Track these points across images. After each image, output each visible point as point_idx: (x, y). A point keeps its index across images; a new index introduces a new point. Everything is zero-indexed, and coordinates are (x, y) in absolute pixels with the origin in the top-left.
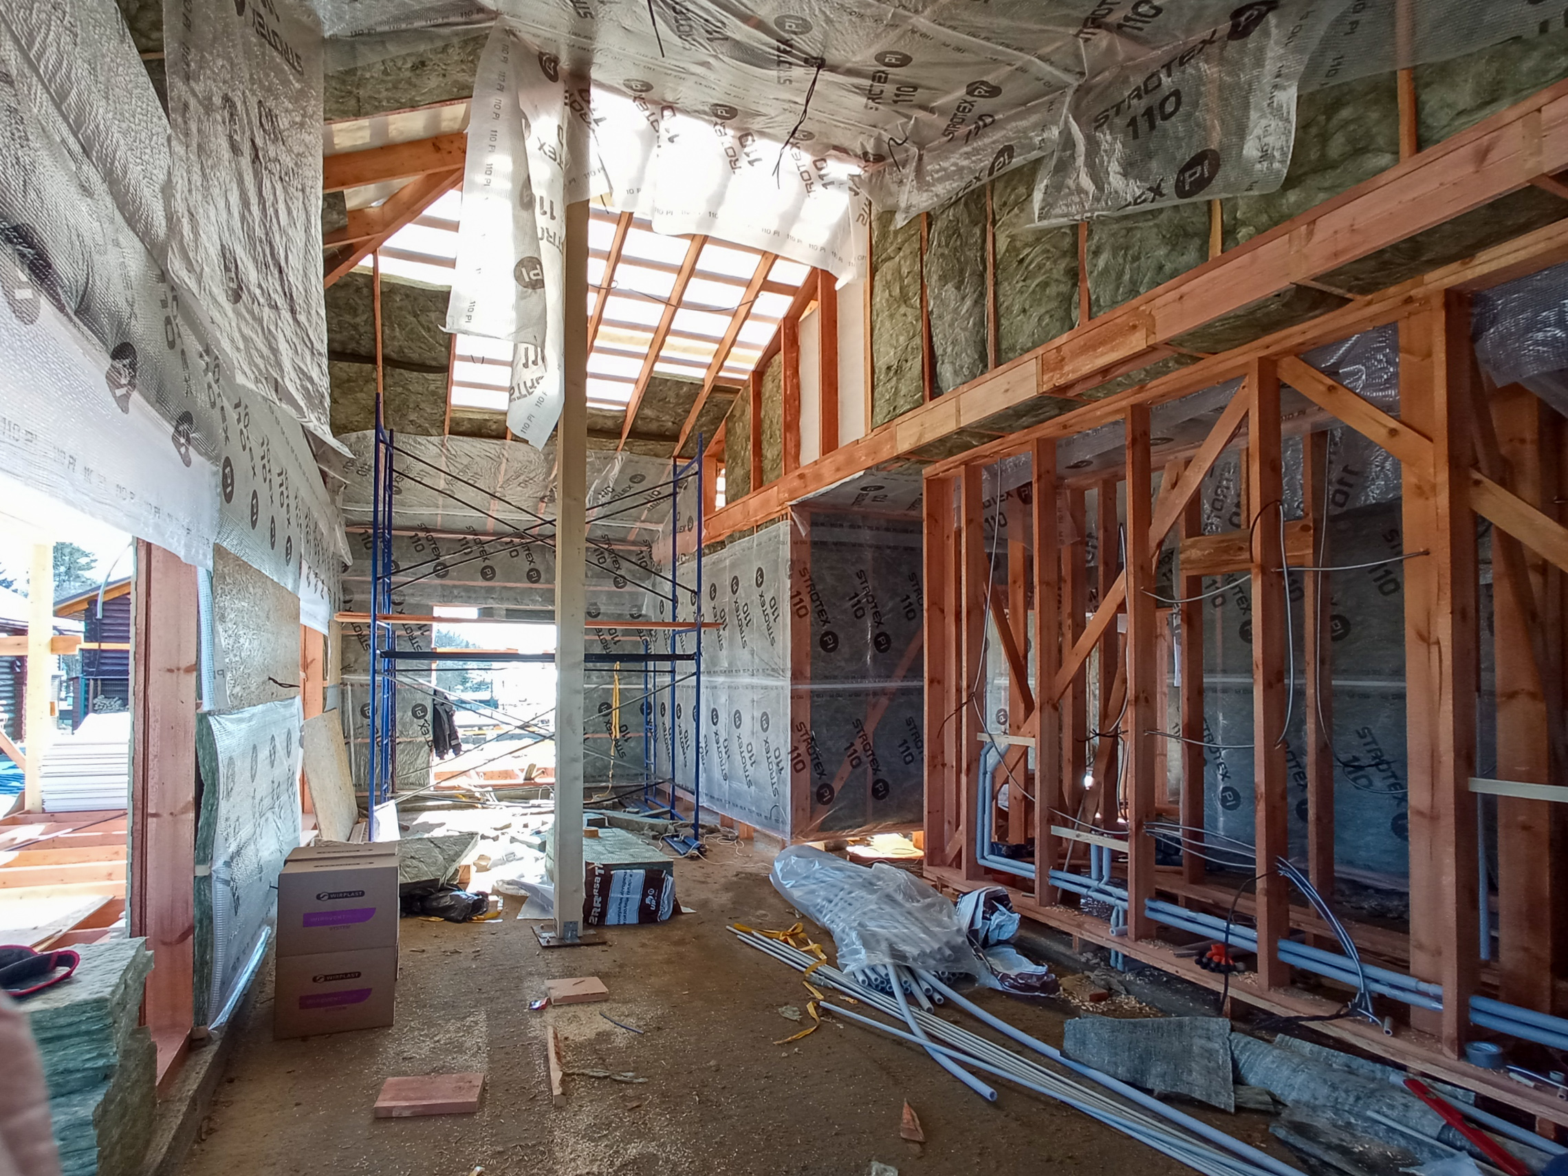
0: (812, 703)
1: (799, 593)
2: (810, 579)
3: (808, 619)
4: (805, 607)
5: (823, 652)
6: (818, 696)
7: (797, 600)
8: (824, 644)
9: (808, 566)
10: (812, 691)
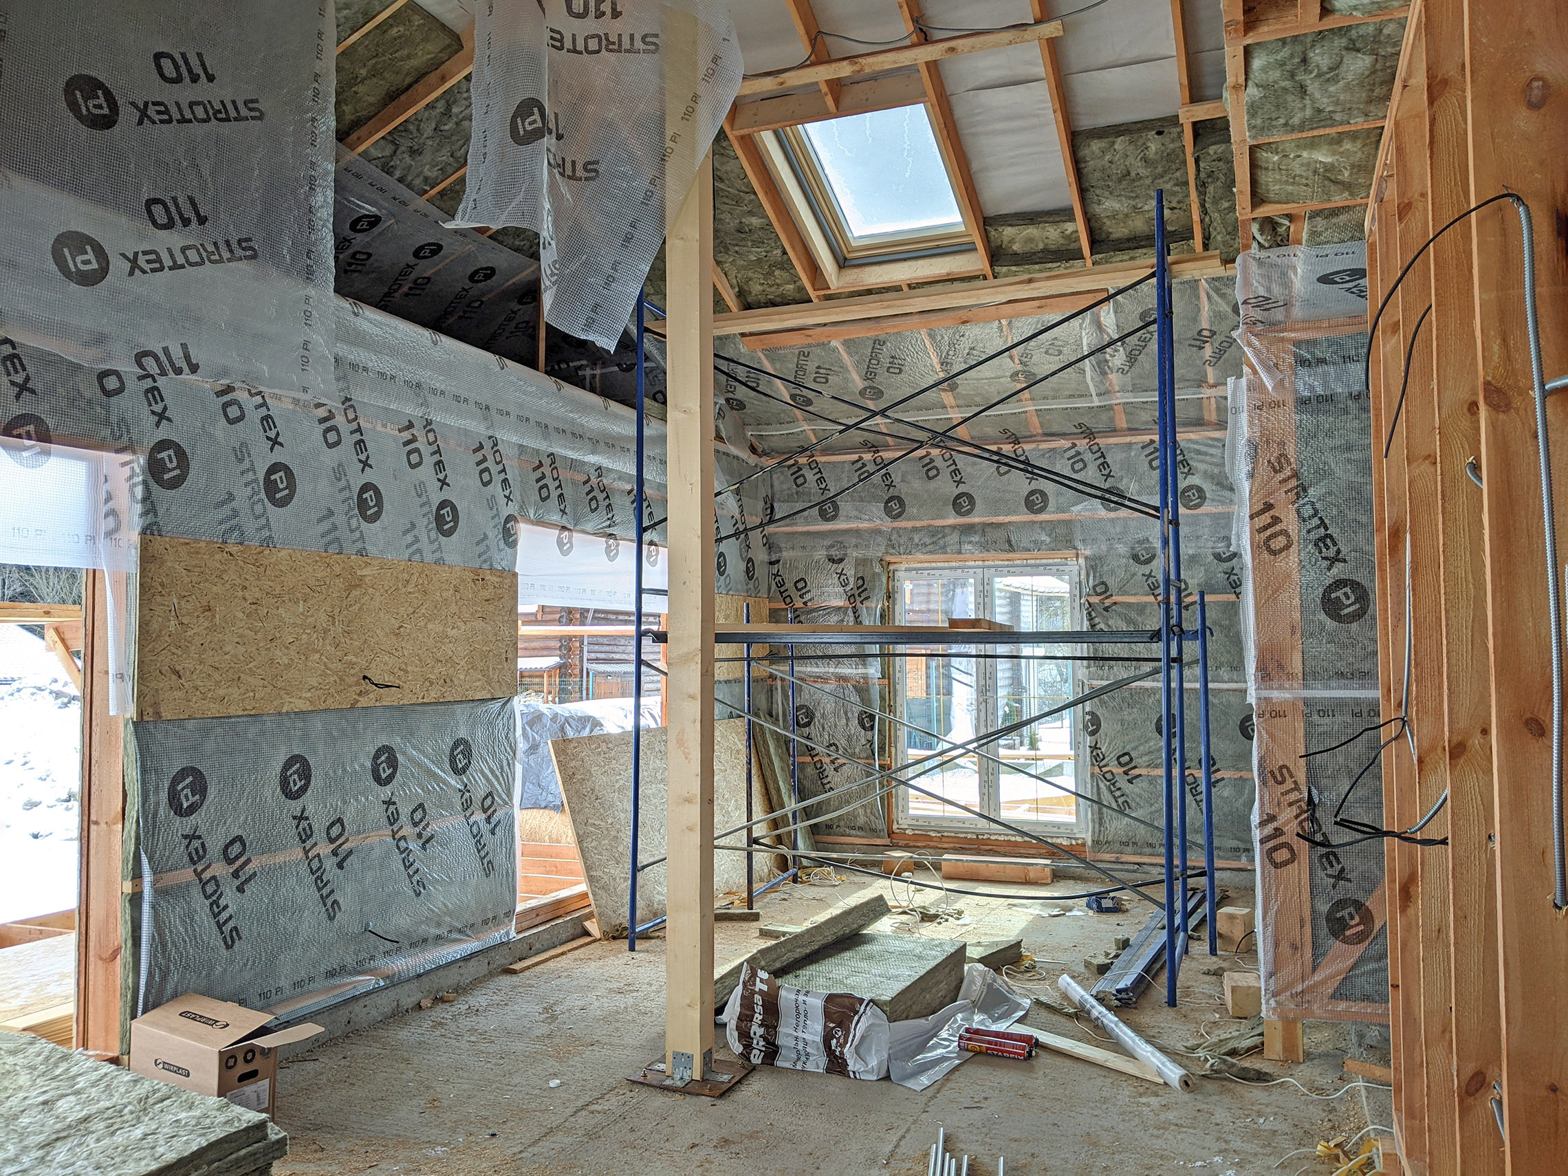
0: (1309, 725)
1: (1269, 507)
2: (1295, 475)
3: (1293, 557)
4: (1284, 533)
5: (1330, 624)
6: (1323, 713)
7: (1266, 519)
8: (1331, 606)
9: (1291, 450)
10: (1307, 702)
